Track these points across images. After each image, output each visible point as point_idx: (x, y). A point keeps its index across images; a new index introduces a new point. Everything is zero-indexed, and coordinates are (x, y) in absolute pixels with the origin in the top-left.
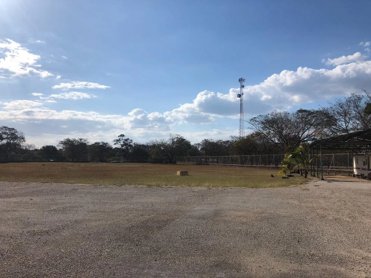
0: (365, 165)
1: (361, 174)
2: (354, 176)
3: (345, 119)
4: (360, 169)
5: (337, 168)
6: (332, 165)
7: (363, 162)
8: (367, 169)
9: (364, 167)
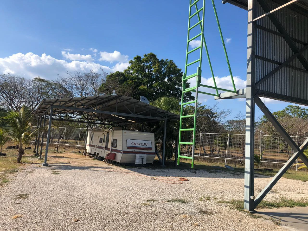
0: (102, 143)
1: (95, 153)
2: (85, 154)
3: (81, 93)
4: (94, 147)
5: (66, 143)
6: (63, 139)
7: (100, 138)
8: (104, 148)
9: (100, 145)
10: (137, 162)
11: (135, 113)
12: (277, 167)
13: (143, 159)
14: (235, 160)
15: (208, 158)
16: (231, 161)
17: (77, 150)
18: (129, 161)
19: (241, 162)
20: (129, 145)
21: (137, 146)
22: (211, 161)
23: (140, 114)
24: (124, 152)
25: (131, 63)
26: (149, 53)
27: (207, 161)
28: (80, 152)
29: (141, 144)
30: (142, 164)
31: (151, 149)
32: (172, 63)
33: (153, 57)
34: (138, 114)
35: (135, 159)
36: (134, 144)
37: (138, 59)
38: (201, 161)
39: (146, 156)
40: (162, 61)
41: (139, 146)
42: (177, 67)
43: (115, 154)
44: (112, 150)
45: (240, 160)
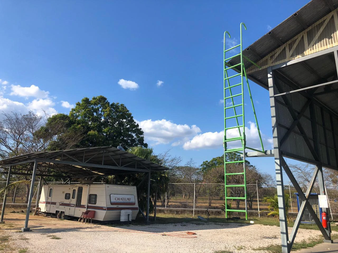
0: (69, 199)
1: (57, 211)
4: (55, 204)
7: (66, 194)
8: (74, 205)
9: (67, 201)
10: (123, 219)
11: (121, 165)
12: (241, 215)
13: (129, 215)
14: (202, 211)
15: (174, 210)
16: (198, 211)
17: (19, 210)
18: (113, 218)
19: (208, 212)
20: (113, 200)
21: (121, 201)
22: (177, 212)
23: (125, 167)
24: (109, 209)
25: (79, 105)
26: (99, 96)
27: (174, 213)
28: (23, 212)
29: (124, 200)
30: (128, 220)
31: (134, 204)
32: (124, 107)
33: (102, 100)
34: (125, 166)
35: (119, 216)
36: (118, 199)
37: (86, 101)
38: (168, 213)
39: (131, 212)
40: (113, 105)
41: (122, 201)
42: (129, 111)
43: (95, 212)
44: (88, 207)
45: (207, 210)
